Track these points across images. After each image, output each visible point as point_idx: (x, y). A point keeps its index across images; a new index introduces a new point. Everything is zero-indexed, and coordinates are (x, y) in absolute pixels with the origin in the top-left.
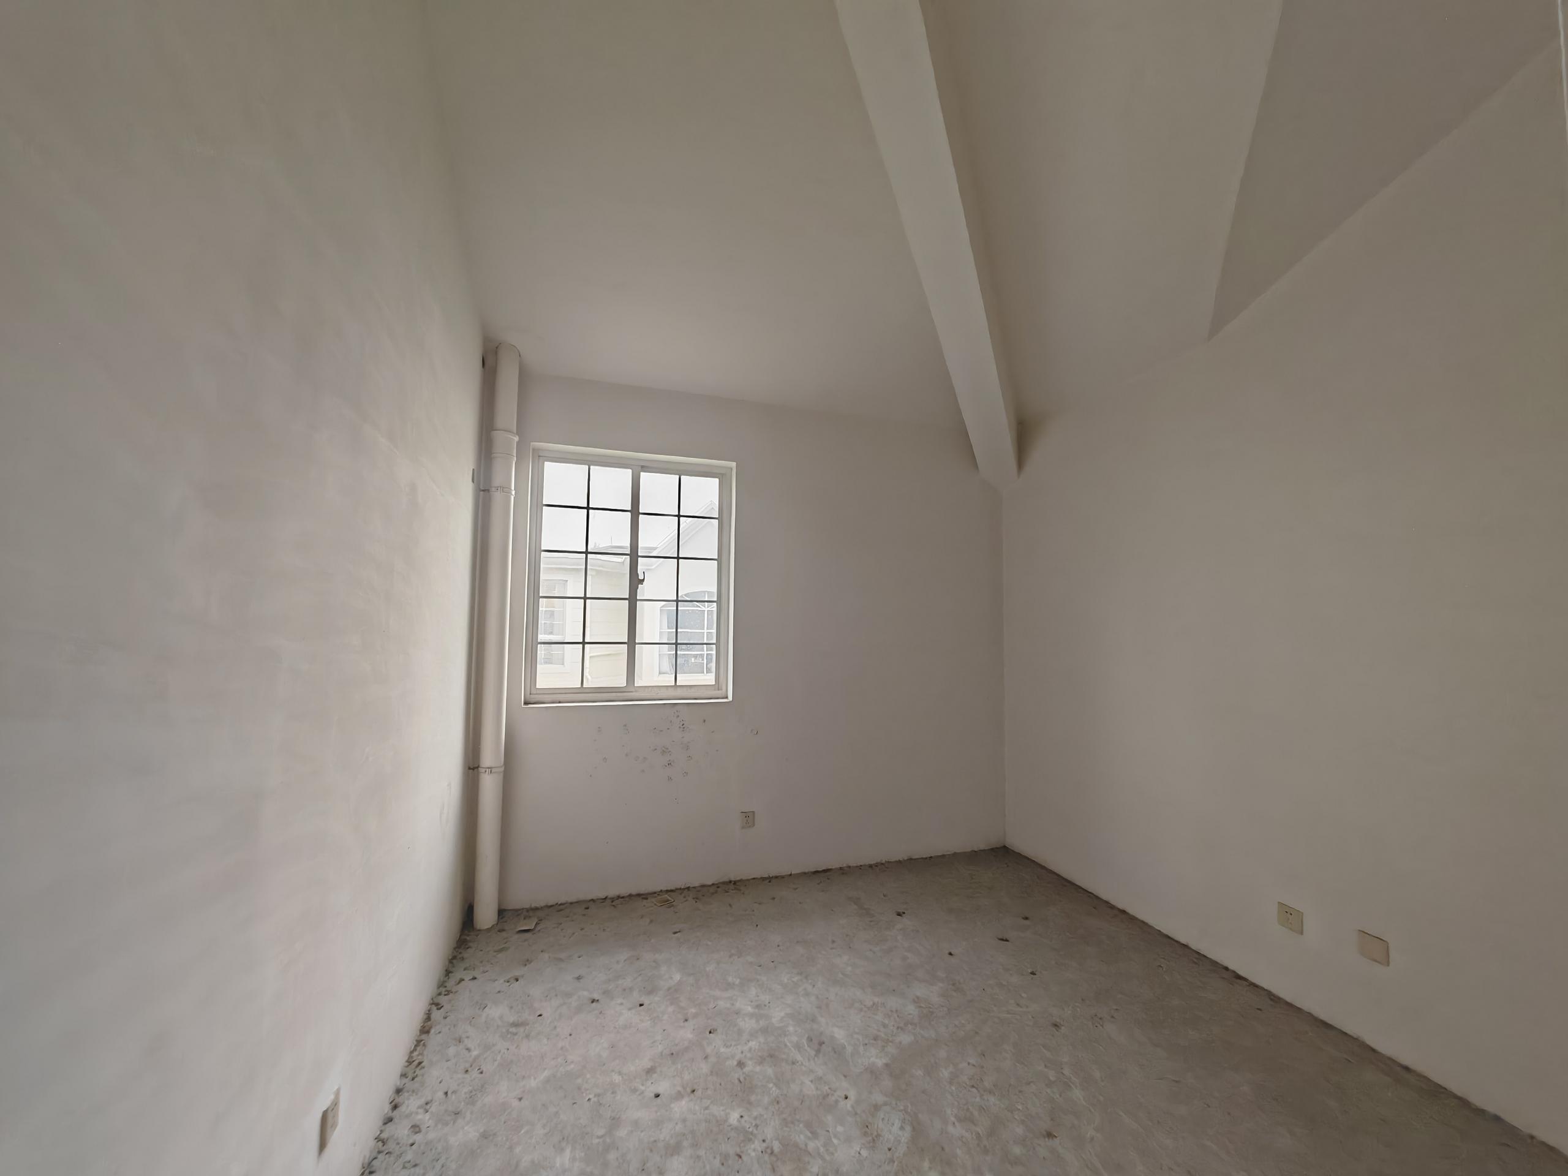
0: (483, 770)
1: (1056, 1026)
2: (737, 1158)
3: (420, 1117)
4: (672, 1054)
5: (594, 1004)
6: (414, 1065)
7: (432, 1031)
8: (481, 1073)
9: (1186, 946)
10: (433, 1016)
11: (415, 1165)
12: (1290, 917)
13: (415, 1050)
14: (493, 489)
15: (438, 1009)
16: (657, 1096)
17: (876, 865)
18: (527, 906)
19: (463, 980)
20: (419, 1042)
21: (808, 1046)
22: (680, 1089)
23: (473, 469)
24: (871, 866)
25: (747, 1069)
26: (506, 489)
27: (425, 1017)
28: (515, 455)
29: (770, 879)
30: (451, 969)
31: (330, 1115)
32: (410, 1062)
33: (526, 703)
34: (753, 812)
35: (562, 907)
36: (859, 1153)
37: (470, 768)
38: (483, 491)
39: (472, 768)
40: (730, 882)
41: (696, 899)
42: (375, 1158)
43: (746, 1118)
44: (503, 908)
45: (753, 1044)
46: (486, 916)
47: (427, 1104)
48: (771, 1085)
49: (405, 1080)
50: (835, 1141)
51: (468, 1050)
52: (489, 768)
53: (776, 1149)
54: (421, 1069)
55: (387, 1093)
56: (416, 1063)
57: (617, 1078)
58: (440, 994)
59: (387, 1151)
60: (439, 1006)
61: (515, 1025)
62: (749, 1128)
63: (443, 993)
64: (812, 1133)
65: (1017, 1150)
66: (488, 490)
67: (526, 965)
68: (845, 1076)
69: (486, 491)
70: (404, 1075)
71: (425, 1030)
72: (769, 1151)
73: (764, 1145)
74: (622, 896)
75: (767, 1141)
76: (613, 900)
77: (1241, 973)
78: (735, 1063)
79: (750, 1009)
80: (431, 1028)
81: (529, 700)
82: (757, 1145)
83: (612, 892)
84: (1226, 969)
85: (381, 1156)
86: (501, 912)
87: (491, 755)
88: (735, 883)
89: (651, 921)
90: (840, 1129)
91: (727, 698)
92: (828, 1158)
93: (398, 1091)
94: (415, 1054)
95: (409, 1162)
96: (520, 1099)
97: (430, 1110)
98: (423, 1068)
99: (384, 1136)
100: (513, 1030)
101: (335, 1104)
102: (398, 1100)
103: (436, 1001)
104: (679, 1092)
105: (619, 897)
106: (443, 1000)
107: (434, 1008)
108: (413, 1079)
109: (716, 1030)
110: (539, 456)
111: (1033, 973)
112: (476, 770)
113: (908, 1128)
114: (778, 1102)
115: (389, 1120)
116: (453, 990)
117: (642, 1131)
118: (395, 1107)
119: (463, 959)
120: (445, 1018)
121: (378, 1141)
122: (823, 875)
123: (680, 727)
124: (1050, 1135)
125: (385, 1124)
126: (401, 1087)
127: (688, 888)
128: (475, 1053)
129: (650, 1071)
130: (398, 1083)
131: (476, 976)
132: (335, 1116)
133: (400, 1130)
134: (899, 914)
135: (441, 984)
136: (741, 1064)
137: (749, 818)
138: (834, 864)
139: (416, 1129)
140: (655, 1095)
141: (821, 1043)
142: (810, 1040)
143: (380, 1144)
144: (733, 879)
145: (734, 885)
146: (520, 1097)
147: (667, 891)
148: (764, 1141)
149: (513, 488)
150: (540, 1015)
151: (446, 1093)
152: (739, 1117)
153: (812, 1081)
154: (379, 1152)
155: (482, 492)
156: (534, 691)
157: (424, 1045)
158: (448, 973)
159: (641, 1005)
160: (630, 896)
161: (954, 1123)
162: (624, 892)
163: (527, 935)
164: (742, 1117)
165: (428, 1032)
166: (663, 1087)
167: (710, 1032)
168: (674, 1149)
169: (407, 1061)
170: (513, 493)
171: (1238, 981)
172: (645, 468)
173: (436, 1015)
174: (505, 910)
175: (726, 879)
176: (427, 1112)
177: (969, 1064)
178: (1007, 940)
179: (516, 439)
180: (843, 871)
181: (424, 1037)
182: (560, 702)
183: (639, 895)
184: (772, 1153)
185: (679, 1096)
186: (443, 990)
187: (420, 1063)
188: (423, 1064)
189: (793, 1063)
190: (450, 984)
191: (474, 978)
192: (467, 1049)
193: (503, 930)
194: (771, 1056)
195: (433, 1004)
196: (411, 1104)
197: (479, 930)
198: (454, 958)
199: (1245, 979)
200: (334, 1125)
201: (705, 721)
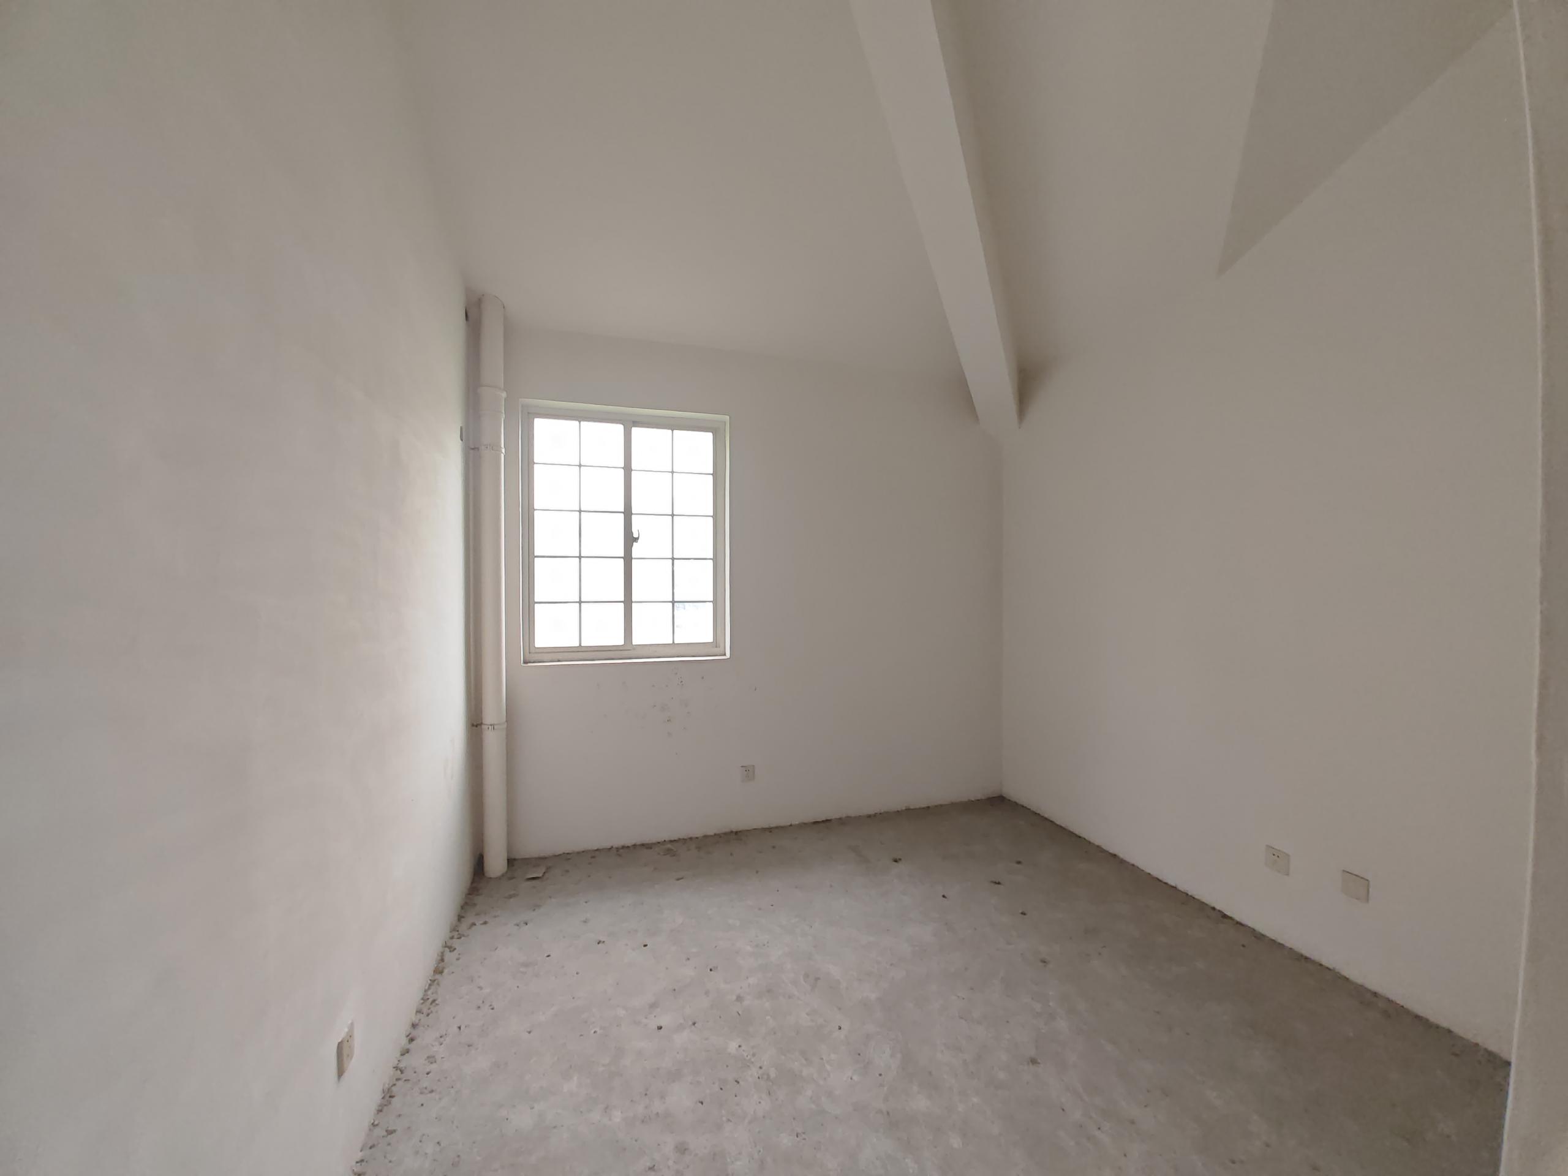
0: (486, 727)
1: (1044, 962)
2: (736, 1083)
3: (435, 1049)
4: (675, 990)
5: (600, 945)
6: (428, 1003)
7: (446, 971)
8: (493, 1009)
9: (1174, 888)
10: (446, 959)
11: (432, 1091)
12: (1278, 859)
13: (429, 988)
14: (483, 447)
15: (450, 951)
16: (660, 1028)
17: (875, 815)
18: (537, 856)
19: (475, 925)
20: (433, 981)
21: (805, 982)
22: (682, 1021)
23: (461, 428)
24: (869, 816)
25: (746, 1003)
26: (495, 447)
27: (439, 958)
28: (503, 412)
29: (770, 830)
30: (463, 915)
31: (345, 1044)
32: (424, 1000)
33: (525, 662)
34: (754, 766)
35: (569, 856)
36: (851, 1079)
37: (473, 725)
38: (473, 449)
39: (475, 724)
40: (732, 832)
41: (699, 848)
42: (395, 1085)
43: (743, 1048)
44: (513, 857)
45: (752, 980)
46: (496, 864)
47: (441, 1037)
48: (768, 1017)
49: (420, 1016)
50: (828, 1067)
51: (481, 988)
52: (491, 725)
53: (773, 1074)
54: (435, 1006)
55: (403, 1028)
56: (430, 1000)
57: (621, 1012)
58: (452, 938)
59: (404, 1079)
60: (452, 949)
61: (526, 965)
62: (747, 1056)
63: (456, 937)
64: (806, 1059)
65: (1002, 1075)
66: (478, 449)
67: (534, 910)
68: (840, 1009)
69: (476, 449)
70: (419, 1012)
71: (438, 971)
72: (765, 1077)
73: (761, 1072)
74: (627, 845)
75: (764, 1068)
76: (618, 849)
77: (1228, 913)
78: (734, 998)
79: (749, 948)
80: (444, 968)
81: (528, 659)
82: (754, 1072)
83: (618, 842)
84: (1214, 909)
85: (399, 1083)
86: (511, 862)
87: (493, 713)
88: (736, 833)
89: (655, 869)
90: (833, 1056)
91: (725, 655)
92: (821, 1082)
93: (414, 1026)
94: (429, 992)
95: (426, 1088)
96: (529, 1032)
97: (444, 1043)
98: (437, 1004)
99: (401, 1065)
100: (522, 969)
101: (350, 1036)
102: (414, 1033)
103: (449, 944)
104: (681, 1024)
105: (623, 847)
106: (456, 943)
107: (447, 949)
108: (428, 1015)
109: (717, 968)
110: (529, 413)
111: (1023, 914)
112: (479, 727)
113: (899, 1056)
114: (775, 1033)
115: (405, 1052)
116: (465, 934)
117: (645, 1060)
118: (412, 1040)
119: (475, 905)
120: (458, 959)
121: (397, 1070)
122: (823, 825)
123: (678, 684)
124: (1034, 1061)
125: (402, 1055)
126: (417, 1021)
127: (691, 839)
128: (487, 990)
129: (653, 1006)
130: (414, 1019)
131: (487, 920)
132: (351, 1048)
133: (415, 1061)
134: (896, 861)
135: (454, 929)
136: (739, 998)
137: (749, 773)
138: (833, 815)
139: (431, 1059)
140: (658, 1027)
141: (817, 979)
142: (806, 976)
143: (399, 1072)
144: (734, 830)
145: (735, 836)
146: (529, 1030)
147: (671, 841)
148: (761, 1068)
149: (503, 446)
150: (548, 956)
151: (460, 1028)
152: (737, 1046)
153: (807, 1014)
154: (398, 1080)
155: (472, 451)
156: (532, 650)
157: (438, 984)
158: (460, 918)
159: (645, 946)
160: (635, 846)
161: (942, 1051)
162: (629, 842)
163: (534, 882)
164: (740, 1046)
165: (441, 972)
166: (664, 1021)
167: (711, 970)
168: (675, 1076)
169: (422, 999)
170: (503, 451)
171: (1225, 920)
172: (636, 424)
173: (449, 956)
174: (515, 860)
175: (727, 830)
176: (441, 1044)
177: (958, 997)
178: (999, 883)
179: (504, 395)
180: (843, 821)
181: (437, 976)
182: (559, 661)
183: (643, 845)
184: (768, 1078)
185: (680, 1028)
186: (456, 934)
187: (434, 1001)
188: (437, 1002)
189: (790, 997)
190: (463, 927)
191: (485, 923)
192: (479, 987)
193: (514, 878)
194: (769, 991)
195: (446, 947)
196: (427, 1037)
197: (490, 878)
198: (466, 903)
199: (1231, 918)
200: (350, 1056)
201: (703, 678)
